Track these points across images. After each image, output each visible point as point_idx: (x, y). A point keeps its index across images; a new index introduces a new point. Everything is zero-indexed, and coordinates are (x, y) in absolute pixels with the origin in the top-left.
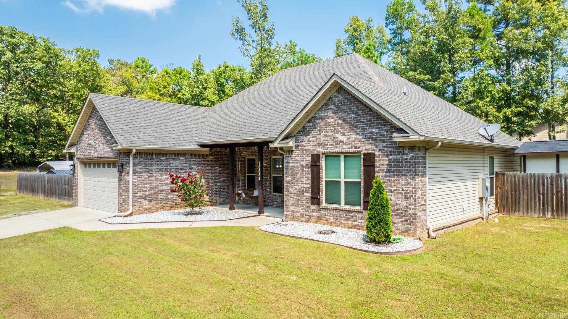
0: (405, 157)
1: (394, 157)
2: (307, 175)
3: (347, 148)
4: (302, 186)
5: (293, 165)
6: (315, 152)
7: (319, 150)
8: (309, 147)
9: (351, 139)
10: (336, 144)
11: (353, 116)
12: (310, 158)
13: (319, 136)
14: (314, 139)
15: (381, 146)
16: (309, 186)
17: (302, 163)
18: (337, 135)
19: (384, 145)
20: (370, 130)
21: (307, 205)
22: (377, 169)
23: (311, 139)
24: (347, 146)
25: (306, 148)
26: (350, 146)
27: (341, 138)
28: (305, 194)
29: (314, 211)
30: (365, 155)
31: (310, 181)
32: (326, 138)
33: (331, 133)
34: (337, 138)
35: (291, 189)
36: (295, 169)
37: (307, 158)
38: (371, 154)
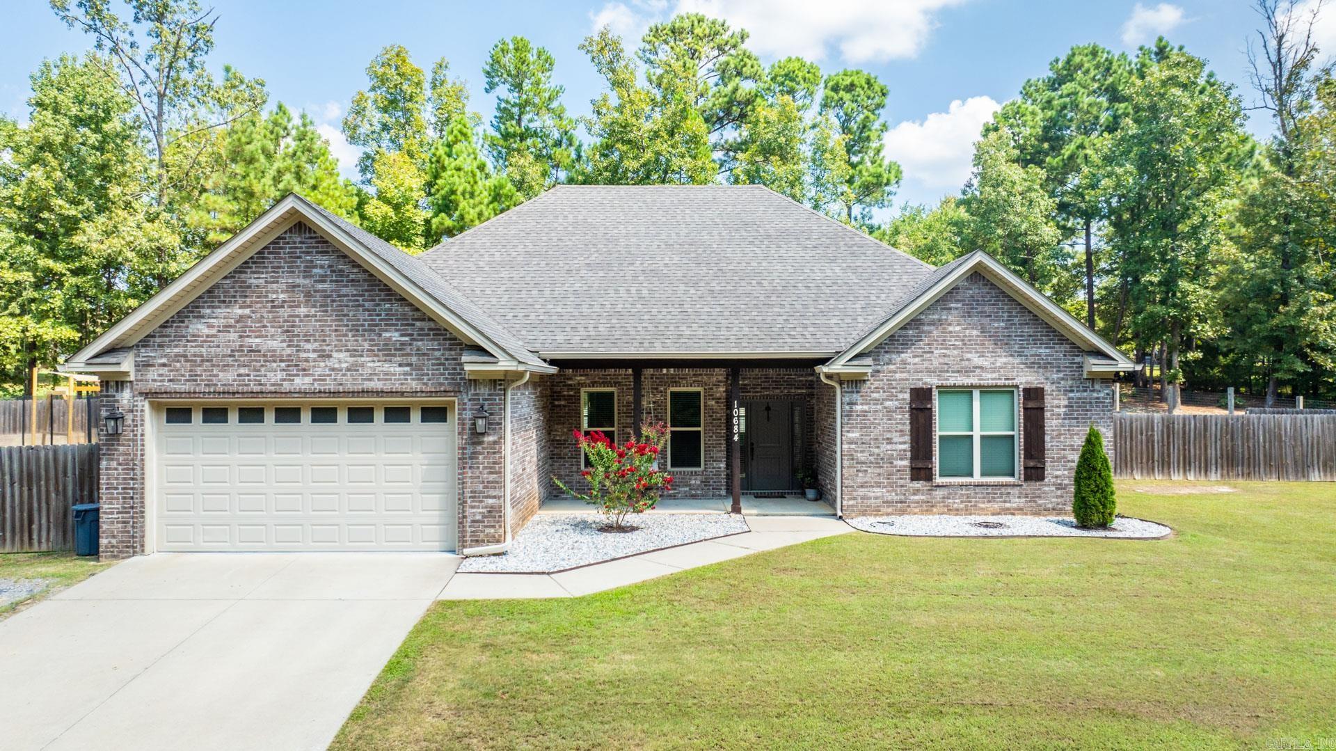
0: (1095, 395)
1: (1078, 394)
2: (900, 427)
3: (990, 379)
4: (889, 447)
5: (866, 408)
6: (920, 385)
7: (928, 380)
8: (904, 375)
9: (998, 364)
10: (967, 372)
11: (1002, 324)
12: (907, 396)
13: (927, 355)
14: (917, 360)
15: (1055, 376)
16: (907, 446)
17: (888, 404)
18: (969, 356)
19: (1061, 375)
20: (1034, 351)
21: (902, 482)
22: (1047, 414)
23: (910, 360)
24: (989, 376)
25: (898, 376)
26: (994, 375)
27: (977, 360)
28: (895, 463)
29: (916, 492)
30: (1025, 390)
31: (907, 438)
32: (946, 360)
33: (955, 352)
34: (969, 360)
35: (859, 455)
36: (870, 417)
37: (900, 396)
38: (1036, 389)
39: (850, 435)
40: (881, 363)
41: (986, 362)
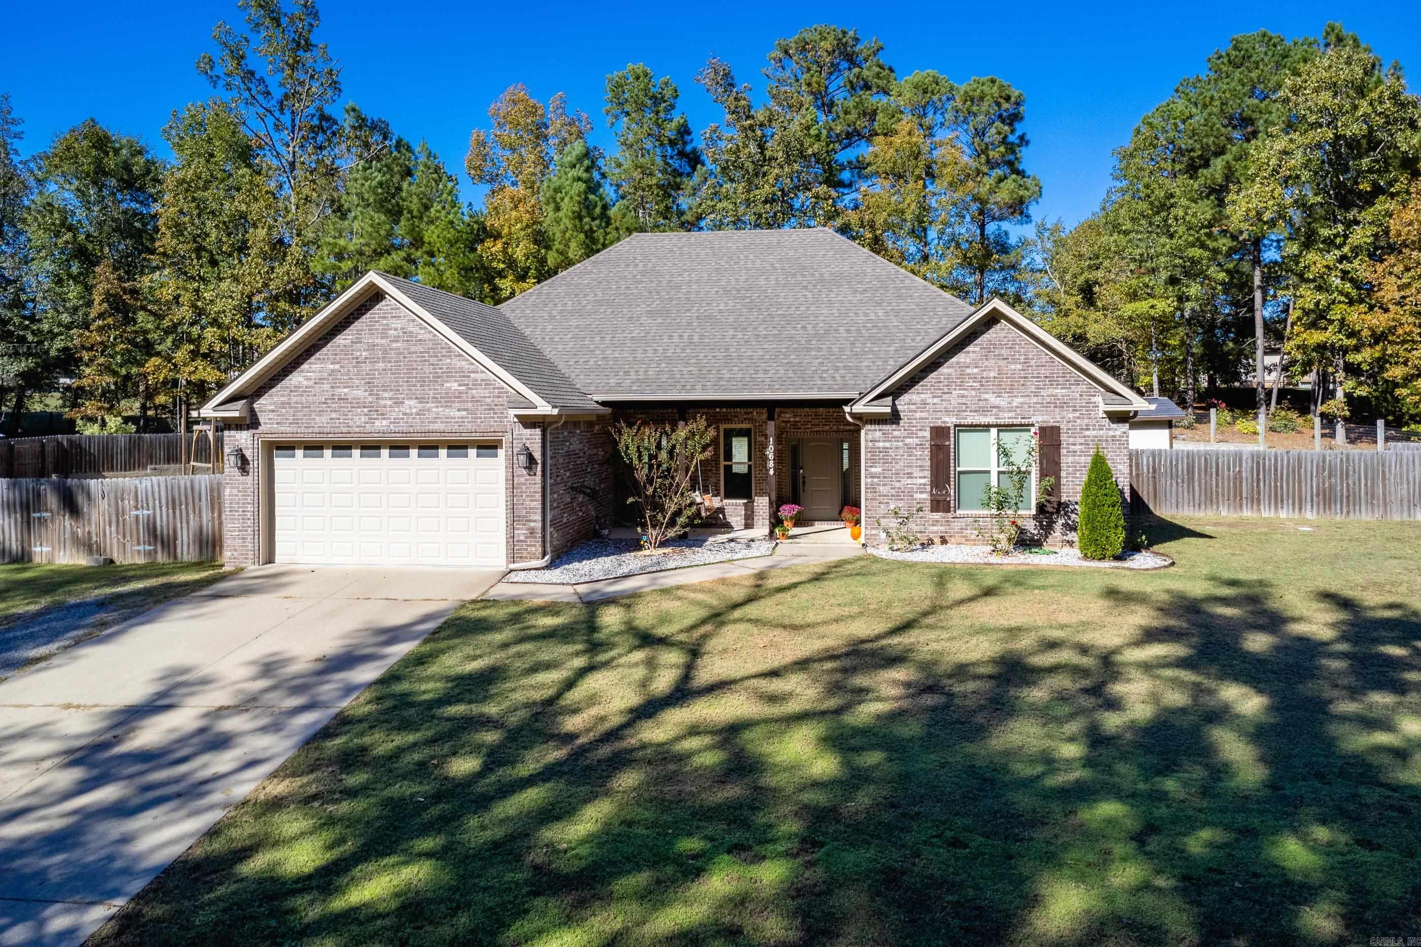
0: (1111, 433)
1: (1094, 433)
2: (919, 463)
3: (1006, 418)
4: (909, 481)
5: (887, 445)
6: (939, 423)
7: (947, 419)
8: (924, 415)
9: (1015, 404)
10: (984, 411)
11: (1019, 367)
12: (927, 434)
13: (946, 396)
14: (936, 400)
15: (1071, 416)
16: (927, 481)
17: (908, 441)
18: (986, 396)
19: (1077, 414)
20: (1050, 391)
21: (923, 514)
22: (1063, 451)
23: (929, 401)
24: (1006, 415)
25: (918, 415)
26: (1012, 414)
27: (993, 399)
28: (915, 496)
29: (935, 523)
30: (1041, 428)
31: (928, 473)
32: (964, 400)
33: (973, 393)
34: (986, 400)
35: (882, 488)
36: (891, 453)
37: (920, 434)
38: (1052, 428)
39: (873, 470)
40: (902, 403)
41: (1002, 402)
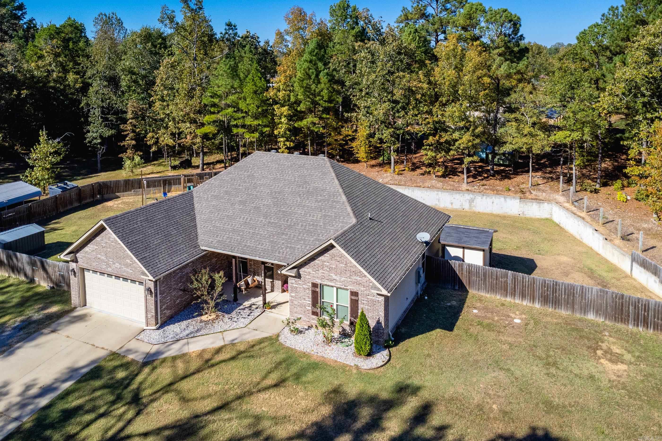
0: (378, 299)
1: (371, 297)
2: (308, 295)
3: (339, 285)
4: (305, 302)
5: (297, 286)
6: (315, 282)
7: (317, 281)
8: (309, 277)
9: (342, 280)
10: (331, 280)
11: (344, 265)
12: (310, 285)
13: (317, 272)
14: (314, 272)
15: (362, 289)
16: (310, 303)
17: (304, 286)
18: (332, 275)
19: (365, 289)
20: (355, 277)
21: (308, 315)
22: (359, 302)
23: (311, 272)
25: (307, 277)
26: (341, 284)
27: (334, 277)
28: (307, 307)
30: (351, 292)
31: (311, 300)
32: (323, 275)
33: (327, 272)
35: (295, 301)
36: (298, 289)
37: (308, 284)
38: (355, 292)
39: (292, 294)
40: (302, 271)
41: (337, 278)
